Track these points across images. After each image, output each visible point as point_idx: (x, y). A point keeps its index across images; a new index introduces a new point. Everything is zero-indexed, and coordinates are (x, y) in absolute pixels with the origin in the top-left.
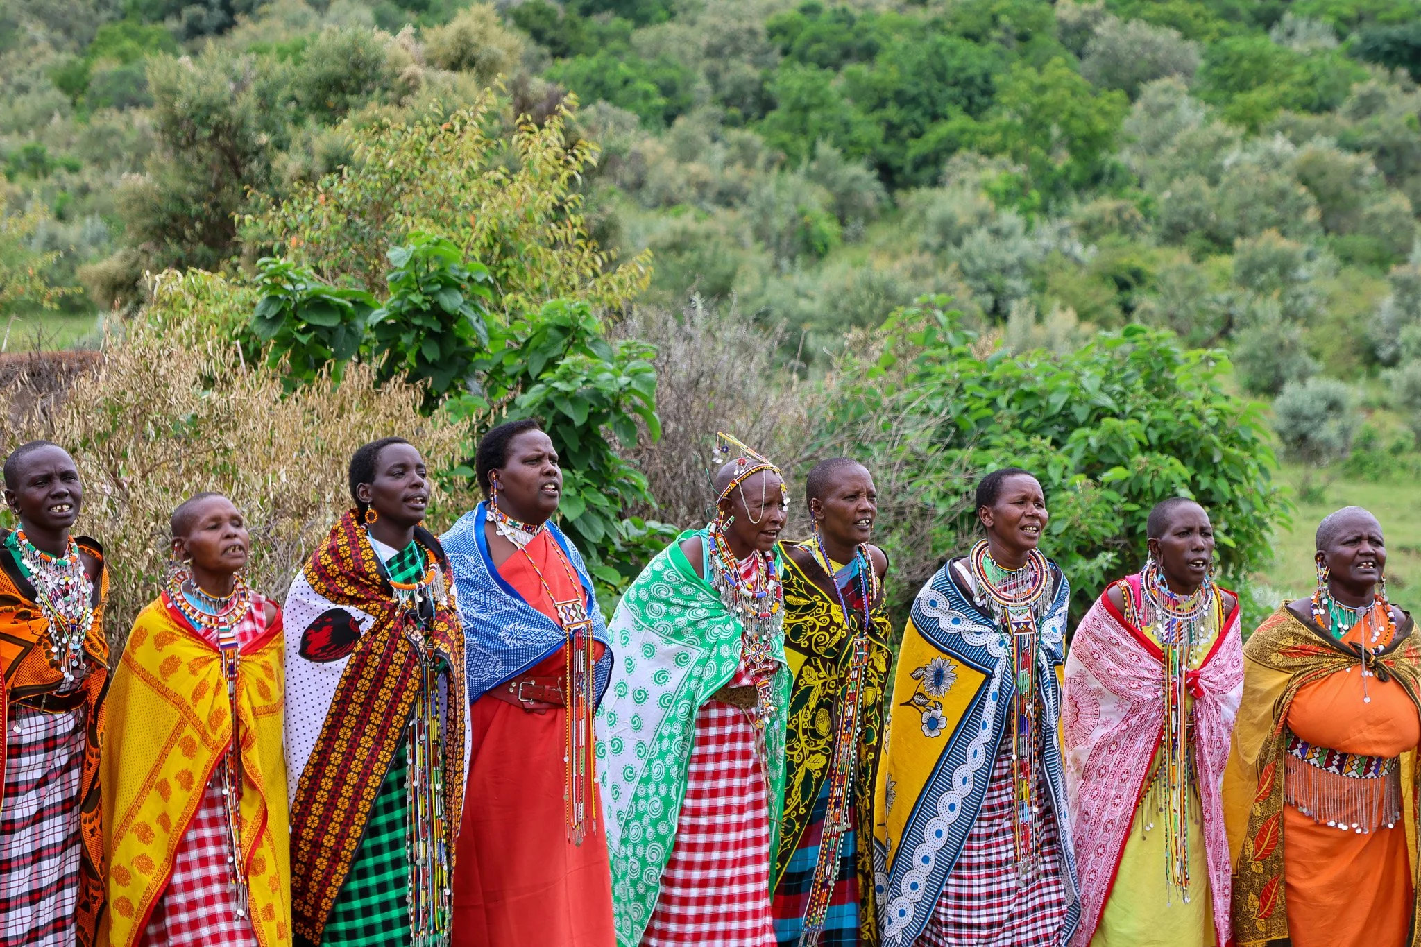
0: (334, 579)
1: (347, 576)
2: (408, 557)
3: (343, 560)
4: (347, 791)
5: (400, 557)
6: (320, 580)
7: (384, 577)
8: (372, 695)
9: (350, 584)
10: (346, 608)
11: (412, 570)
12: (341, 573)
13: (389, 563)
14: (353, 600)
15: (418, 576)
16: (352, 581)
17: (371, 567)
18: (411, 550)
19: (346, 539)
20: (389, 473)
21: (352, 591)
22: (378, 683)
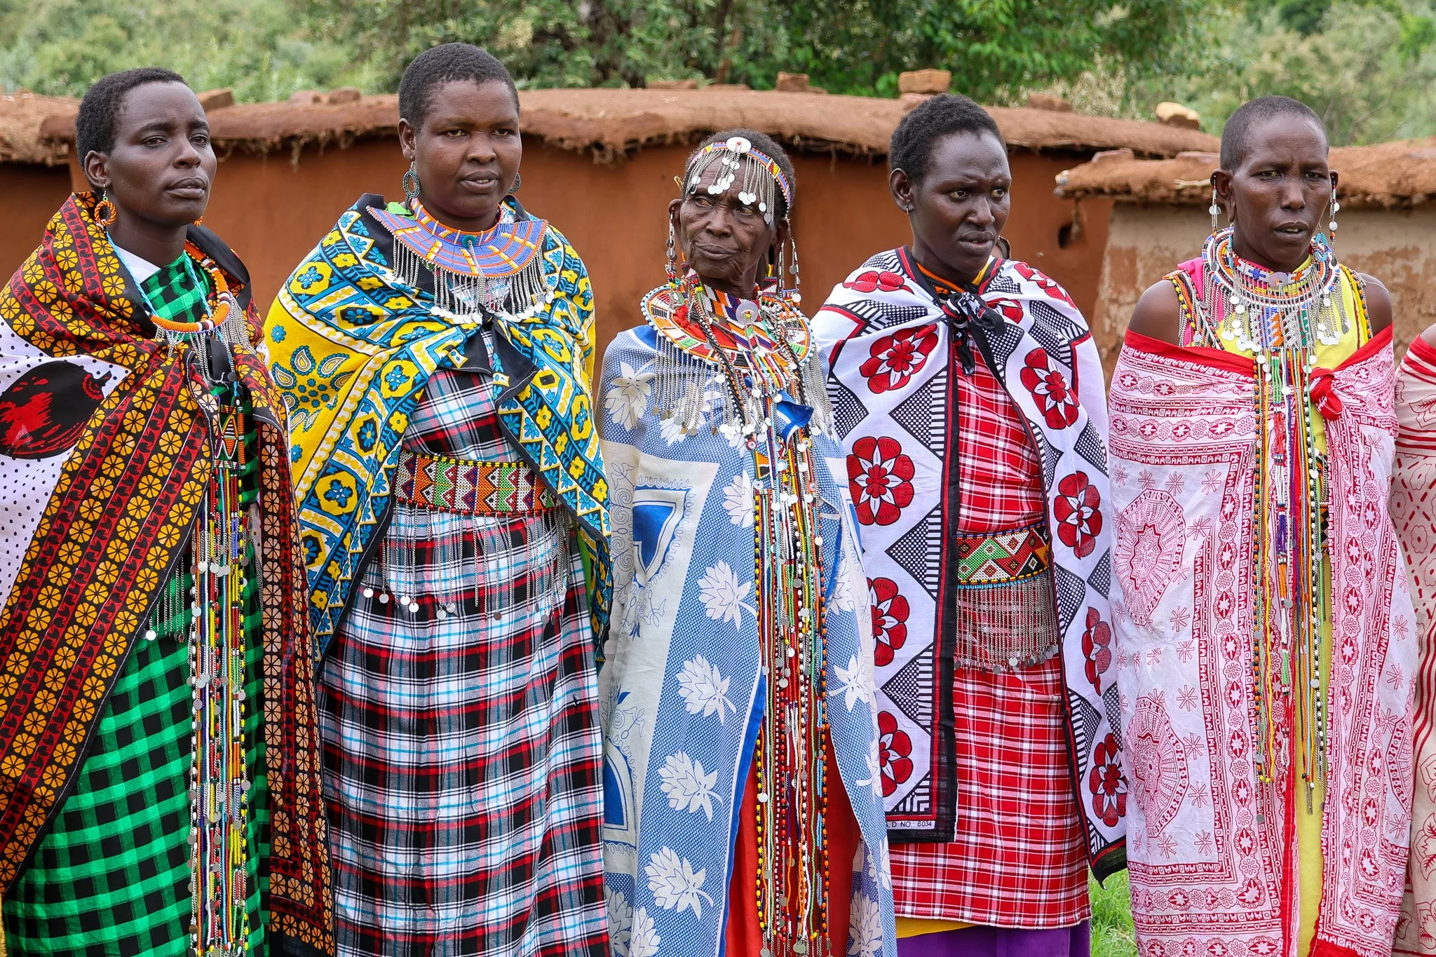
0: (47, 307)
1: (70, 300)
2: (177, 278)
3: (63, 273)
4: (55, 680)
5: (163, 278)
6: (23, 310)
7: (140, 308)
8: (115, 508)
9: (75, 316)
10: (72, 359)
11: (187, 300)
12: (60, 297)
13: (145, 285)
14: (84, 345)
15: (198, 310)
16: (80, 311)
17: (113, 288)
18: (181, 268)
19: (69, 240)
20: (138, 140)
21: (80, 328)
22: (127, 487)
